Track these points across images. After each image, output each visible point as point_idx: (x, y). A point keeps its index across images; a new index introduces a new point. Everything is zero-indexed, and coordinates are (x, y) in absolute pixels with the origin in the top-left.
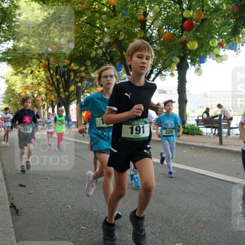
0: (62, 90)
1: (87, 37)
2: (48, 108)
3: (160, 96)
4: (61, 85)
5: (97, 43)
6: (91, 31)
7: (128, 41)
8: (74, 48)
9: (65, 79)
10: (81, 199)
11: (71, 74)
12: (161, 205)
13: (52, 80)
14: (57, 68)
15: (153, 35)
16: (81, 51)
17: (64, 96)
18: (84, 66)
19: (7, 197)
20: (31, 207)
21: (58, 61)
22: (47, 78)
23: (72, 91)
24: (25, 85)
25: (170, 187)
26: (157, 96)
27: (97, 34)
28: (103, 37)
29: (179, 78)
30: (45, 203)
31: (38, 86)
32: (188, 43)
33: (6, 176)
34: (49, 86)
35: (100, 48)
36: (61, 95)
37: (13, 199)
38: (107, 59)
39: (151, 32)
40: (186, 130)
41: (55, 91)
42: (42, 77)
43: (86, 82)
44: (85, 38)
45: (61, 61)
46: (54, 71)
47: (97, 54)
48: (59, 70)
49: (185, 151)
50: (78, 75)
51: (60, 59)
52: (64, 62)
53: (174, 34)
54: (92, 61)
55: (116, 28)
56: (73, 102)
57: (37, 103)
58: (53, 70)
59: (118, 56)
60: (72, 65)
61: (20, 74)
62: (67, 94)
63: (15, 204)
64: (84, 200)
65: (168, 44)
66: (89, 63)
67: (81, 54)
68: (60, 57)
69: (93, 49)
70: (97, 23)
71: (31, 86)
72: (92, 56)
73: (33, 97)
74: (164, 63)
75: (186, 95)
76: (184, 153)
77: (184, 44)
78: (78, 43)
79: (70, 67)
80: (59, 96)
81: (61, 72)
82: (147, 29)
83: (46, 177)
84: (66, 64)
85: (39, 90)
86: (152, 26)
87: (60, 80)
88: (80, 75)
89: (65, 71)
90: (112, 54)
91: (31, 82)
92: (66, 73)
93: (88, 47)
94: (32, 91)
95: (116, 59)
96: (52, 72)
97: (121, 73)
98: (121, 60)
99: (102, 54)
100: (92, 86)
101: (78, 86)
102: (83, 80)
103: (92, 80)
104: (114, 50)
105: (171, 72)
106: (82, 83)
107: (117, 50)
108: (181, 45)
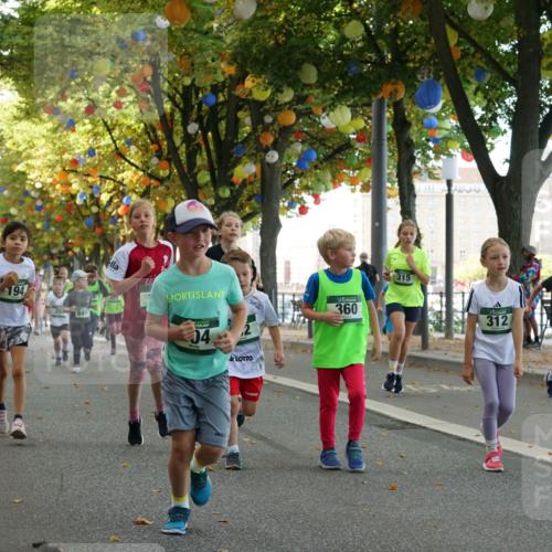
0: (204, 177)
4: (201, 160)
8: (254, 17)
9: (216, 135)
11: (240, 114)
13: (169, 137)
14: (188, 92)
16: (283, 26)
17: (211, 202)
18: (289, 86)
21: (192, 65)
22: (150, 130)
23: (244, 183)
24: (66, 156)
31: (112, 162)
34: (155, 161)
36: (201, 198)
38: (383, 58)
41: (179, 182)
42: (129, 127)
43: (299, 148)
46: (175, 104)
47: (344, 39)
48: (194, 101)
50: (268, 119)
51: (198, 61)
52: (215, 73)
54: (326, 68)
56: (249, 224)
57: (111, 226)
58: (172, 99)
59: (425, 48)
60: (249, 83)
61: (45, 116)
62: (226, 193)
66: (310, 74)
67: (282, 39)
68: (201, 49)
69: (329, 19)
71: (88, 160)
72: (322, 47)
73: (97, 202)
79: (239, 92)
83: (140, 519)
84: (221, 79)
85: (119, 177)
87: (200, 140)
88: (275, 120)
89: (217, 104)
90: (402, 38)
91: (87, 147)
92: (223, 113)
93: (310, 11)
94: (90, 179)
95: (418, 57)
96: (168, 106)
97: (433, 114)
98: (435, 64)
99: (363, 40)
100: (321, 163)
101: (268, 164)
102: (285, 139)
103: (321, 140)
104: (411, 22)
106: (281, 153)
107: (421, 24)
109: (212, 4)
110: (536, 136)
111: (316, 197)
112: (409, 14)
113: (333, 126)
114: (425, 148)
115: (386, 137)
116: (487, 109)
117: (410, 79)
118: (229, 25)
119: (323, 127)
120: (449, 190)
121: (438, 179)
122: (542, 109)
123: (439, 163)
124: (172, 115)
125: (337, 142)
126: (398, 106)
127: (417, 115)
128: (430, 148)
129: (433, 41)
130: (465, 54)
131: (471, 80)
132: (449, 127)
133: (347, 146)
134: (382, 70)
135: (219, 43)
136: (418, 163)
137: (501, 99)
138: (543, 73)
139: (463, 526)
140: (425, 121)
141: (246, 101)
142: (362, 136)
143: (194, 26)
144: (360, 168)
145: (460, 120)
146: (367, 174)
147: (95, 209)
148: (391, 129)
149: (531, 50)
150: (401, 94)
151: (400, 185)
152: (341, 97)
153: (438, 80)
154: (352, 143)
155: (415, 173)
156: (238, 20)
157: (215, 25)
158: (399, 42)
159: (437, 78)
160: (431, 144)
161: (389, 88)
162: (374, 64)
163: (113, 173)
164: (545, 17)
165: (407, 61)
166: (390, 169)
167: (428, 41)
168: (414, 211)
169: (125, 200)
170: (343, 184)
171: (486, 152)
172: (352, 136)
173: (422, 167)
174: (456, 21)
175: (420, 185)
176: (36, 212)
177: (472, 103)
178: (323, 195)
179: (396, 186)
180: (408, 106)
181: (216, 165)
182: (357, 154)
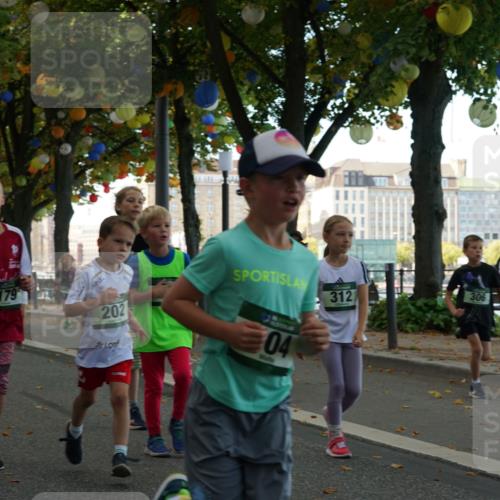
3: (350, 195)
9: (14, 128)
11: (36, 111)
17: (9, 190)
23: (40, 173)
26: (342, 195)
38: (165, 61)
40: (441, 316)
43: (90, 141)
45: (2, 64)
49: (437, 394)
50: (61, 115)
52: (12, 72)
56: (45, 210)
59: (203, 52)
62: (23, 182)
74: (366, 78)
75: (442, 195)
76: (432, 397)
81: (3, 104)
84: (18, 78)
88: (67, 116)
89: (14, 100)
90: (182, 43)
92: (20, 109)
95: (197, 61)
97: (212, 112)
98: (212, 67)
100: (110, 155)
101: (62, 156)
102: (77, 133)
103: (110, 134)
104: (190, 28)
105: (387, 113)
106: (73, 146)
107: (199, 30)
108: (423, 18)
109: (8, 9)
110: (302, 133)
112: (187, 21)
113: (122, 122)
114: (204, 142)
115: (168, 132)
116: (259, 108)
117: (188, 79)
118: (24, 28)
119: (112, 123)
120: (225, 181)
121: (215, 171)
122: (308, 109)
123: (217, 157)
125: (123, 136)
126: (178, 104)
127: (196, 112)
128: (208, 143)
129: (208, 44)
130: (239, 58)
132: (226, 123)
133: (133, 140)
134: (164, 71)
135: (15, 44)
136: (197, 156)
137: (271, 100)
140: (204, 118)
142: (145, 127)
144: (145, 160)
145: (234, 117)
146: (152, 166)
148: (172, 125)
150: (181, 93)
151: (180, 176)
153: (215, 81)
154: (138, 137)
155: (195, 165)
157: (11, 28)
158: (179, 46)
159: (214, 79)
160: (209, 139)
161: (169, 87)
164: (309, 26)
165: (188, 64)
166: (172, 161)
167: (204, 45)
168: (194, 199)
170: (130, 174)
172: (138, 131)
173: (201, 159)
174: (229, 27)
175: (199, 177)
177: (245, 102)
179: (178, 177)
180: (188, 104)
181: (13, 157)
182: (142, 148)
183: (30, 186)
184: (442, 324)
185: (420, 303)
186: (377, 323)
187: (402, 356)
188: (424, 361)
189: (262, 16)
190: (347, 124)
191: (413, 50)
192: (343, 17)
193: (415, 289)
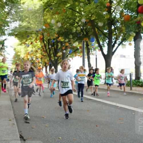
0: (52, 55)
1: (70, 19)
2: (43, 67)
3: (121, 59)
4: (51, 52)
5: (77, 23)
6: (72, 14)
7: (98, 20)
8: (61, 26)
9: (54, 48)
10: (68, 132)
11: (58, 44)
12: (125, 138)
13: (46, 48)
14: (49, 40)
15: (116, 16)
16: (66, 28)
17: (53, 60)
18: (67, 38)
19: (17, 131)
20: (34, 138)
21: (50, 35)
22: (42, 47)
23: (59, 56)
24: (27, 52)
25: (131, 125)
26: (119, 59)
27: (76, 16)
28: (81, 19)
29: (135, 47)
30: (43, 135)
31: (36, 53)
32: (142, 22)
33: (15, 116)
34: (43, 52)
35: (79, 26)
36: (52, 59)
37: (21, 132)
38: (84, 33)
39: (115, 15)
40: (141, 84)
41: (47, 56)
42: (38, 46)
43: (69, 50)
44: (68, 19)
45: (52, 35)
47: (77, 30)
48: (50, 42)
49: (140, 99)
50: (63, 45)
51: (51, 34)
52: (54, 36)
53: (131, 16)
54: (74, 35)
55: (90, 12)
57: (35, 64)
58: (46, 41)
59: (92, 32)
60: (60, 38)
61: (23, 44)
62: (56, 58)
63: (23, 135)
64: (70, 133)
65: (127, 23)
66: (71, 36)
67: (66, 30)
68: (51, 32)
69: (74, 27)
70: (77, 9)
71: (31, 52)
72: (73, 31)
74: (125, 36)
76: (140, 100)
77: (139, 23)
78: (64, 23)
79: (58, 40)
80: (50, 59)
81: (52, 43)
82: (112, 12)
83: (43, 117)
84: (55, 37)
85: (37, 55)
86: (115, 10)
87: (51, 48)
88: (65, 45)
90: (87, 30)
91: (31, 50)
92: (55, 44)
93: (71, 25)
94: (32, 56)
95: (90, 33)
96: (45, 43)
97: (93, 43)
98: (93, 34)
99: (81, 30)
100: (73, 52)
101: (64, 53)
102: (67, 48)
103: (73, 48)
104: (89, 27)
105: (129, 43)
106: (66, 51)
107: (91, 27)
108: (136, 23)
109: (53, 24)
110: (112, 47)
111: (72, 58)
112: (88, 25)
113: (75, 46)
114: (92, 49)
115: (85, 47)
116: (103, 42)
117: (89, 37)
118: (56, 28)
119: (73, 46)
120: (96, 57)
121: (94, 55)
122: (112, 42)
123: (94, 52)
124: (46, 44)
125: (76, 49)
126: (87, 42)
127: (90, 44)
129: (93, 30)
130: (99, 32)
131: (100, 37)
132: (96, 46)
133: (78, 49)
134: (84, 36)
135: (54, 31)
136: (90, 52)
137: (105, 41)
138: (113, 36)
139: (101, 117)
140: (92, 45)
141: (59, 41)
142: (80, 47)
143: (50, 28)
144: (80, 53)
145: (98, 44)
146: (82, 54)
147: (32, 61)
149: (111, 32)
150: (87, 40)
152: (77, 40)
155: (90, 54)
156: (58, 27)
157: (54, 28)
160: (93, 49)
161: (85, 39)
162: (82, 35)
163: (36, 55)
164: (113, 26)
165: (88, 34)
166: (86, 53)
167: (92, 30)
168: (90, 61)
169: (38, 59)
171: (103, 50)
172: (79, 48)
174: (97, 27)
175: (91, 56)
176: (22, 62)
177: (100, 41)
178: (73, 58)
179: (87, 57)
180: (89, 42)
181: (54, 53)
182: (79, 51)
183: (58, 59)
184: (141, 85)
185: (136, 81)
186: (128, 85)
187: (133, 92)
188: (138, 93)
189: (102, 25)
190: (121, 45)
191: (134, 30)
192: (120, 24)
193: (135, 78)
